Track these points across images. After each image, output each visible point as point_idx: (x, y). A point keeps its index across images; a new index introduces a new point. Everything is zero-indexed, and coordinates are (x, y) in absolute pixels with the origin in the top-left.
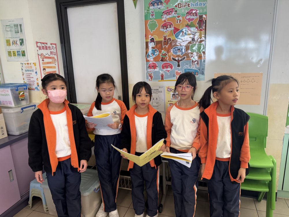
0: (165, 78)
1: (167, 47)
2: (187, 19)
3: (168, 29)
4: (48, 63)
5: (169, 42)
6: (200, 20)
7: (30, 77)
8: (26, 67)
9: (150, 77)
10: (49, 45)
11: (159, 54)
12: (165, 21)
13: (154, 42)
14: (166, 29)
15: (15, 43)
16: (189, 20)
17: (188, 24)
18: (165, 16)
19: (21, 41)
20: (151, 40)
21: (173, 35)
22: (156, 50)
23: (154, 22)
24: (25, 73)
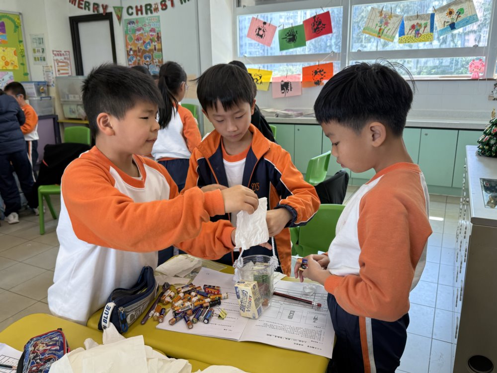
4: (62, 66)
7: (48, 77)
8: (46, 69)
10: (63, 52)
12: (137, 36)
18: (137, 32)
24: (45, 73)
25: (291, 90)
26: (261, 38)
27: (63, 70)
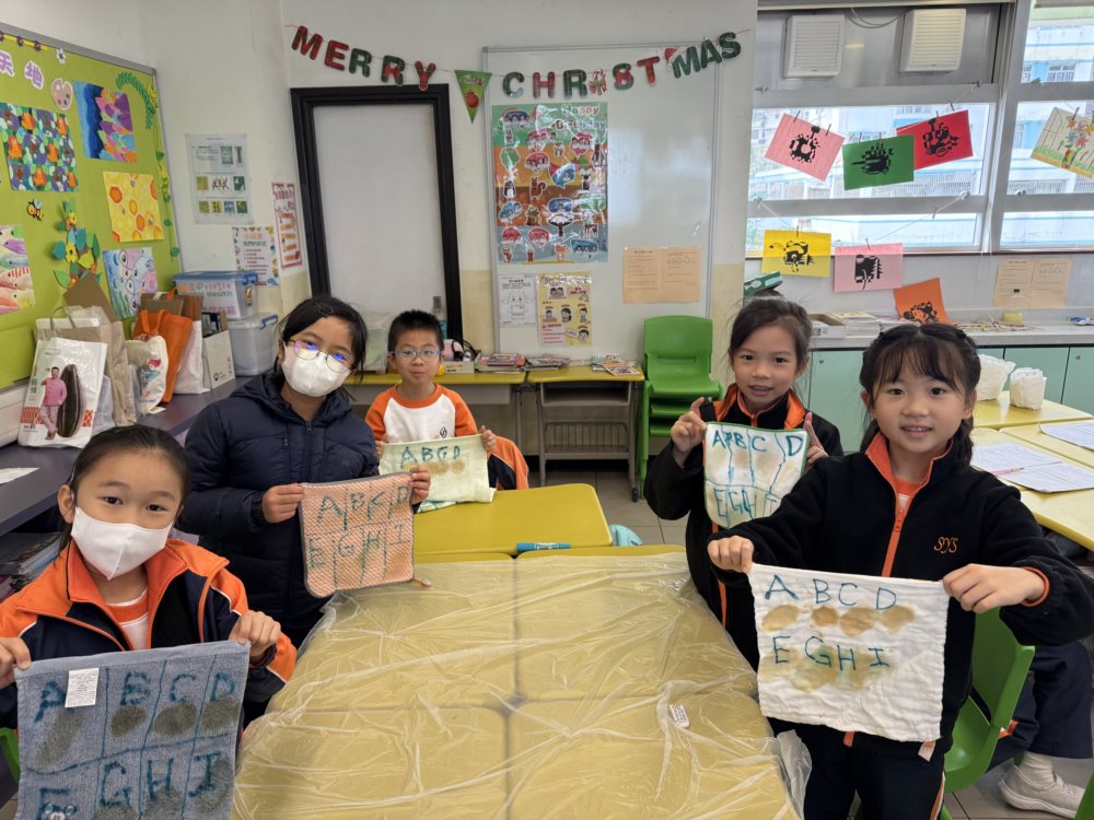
2: (574, 150)
3: (538, 166)
4: (287, 227)
5: (542, 190)
6: (596, 153)
7: (256, 258)
8: (246, 236)
9: (505, 256)
12: (534, 150)
13: (513, 188)
14: (536, 165)
15: (219, 184)
16: (578, 151)
17: (575, 159)
18: (533, 141)
19: (237, 182)
21: (549, 177)
22: (517, 204)
23: (512, 152)
24: (243, 248)
25: (878, 277)
26: (806, 160)
27: (289, 236)
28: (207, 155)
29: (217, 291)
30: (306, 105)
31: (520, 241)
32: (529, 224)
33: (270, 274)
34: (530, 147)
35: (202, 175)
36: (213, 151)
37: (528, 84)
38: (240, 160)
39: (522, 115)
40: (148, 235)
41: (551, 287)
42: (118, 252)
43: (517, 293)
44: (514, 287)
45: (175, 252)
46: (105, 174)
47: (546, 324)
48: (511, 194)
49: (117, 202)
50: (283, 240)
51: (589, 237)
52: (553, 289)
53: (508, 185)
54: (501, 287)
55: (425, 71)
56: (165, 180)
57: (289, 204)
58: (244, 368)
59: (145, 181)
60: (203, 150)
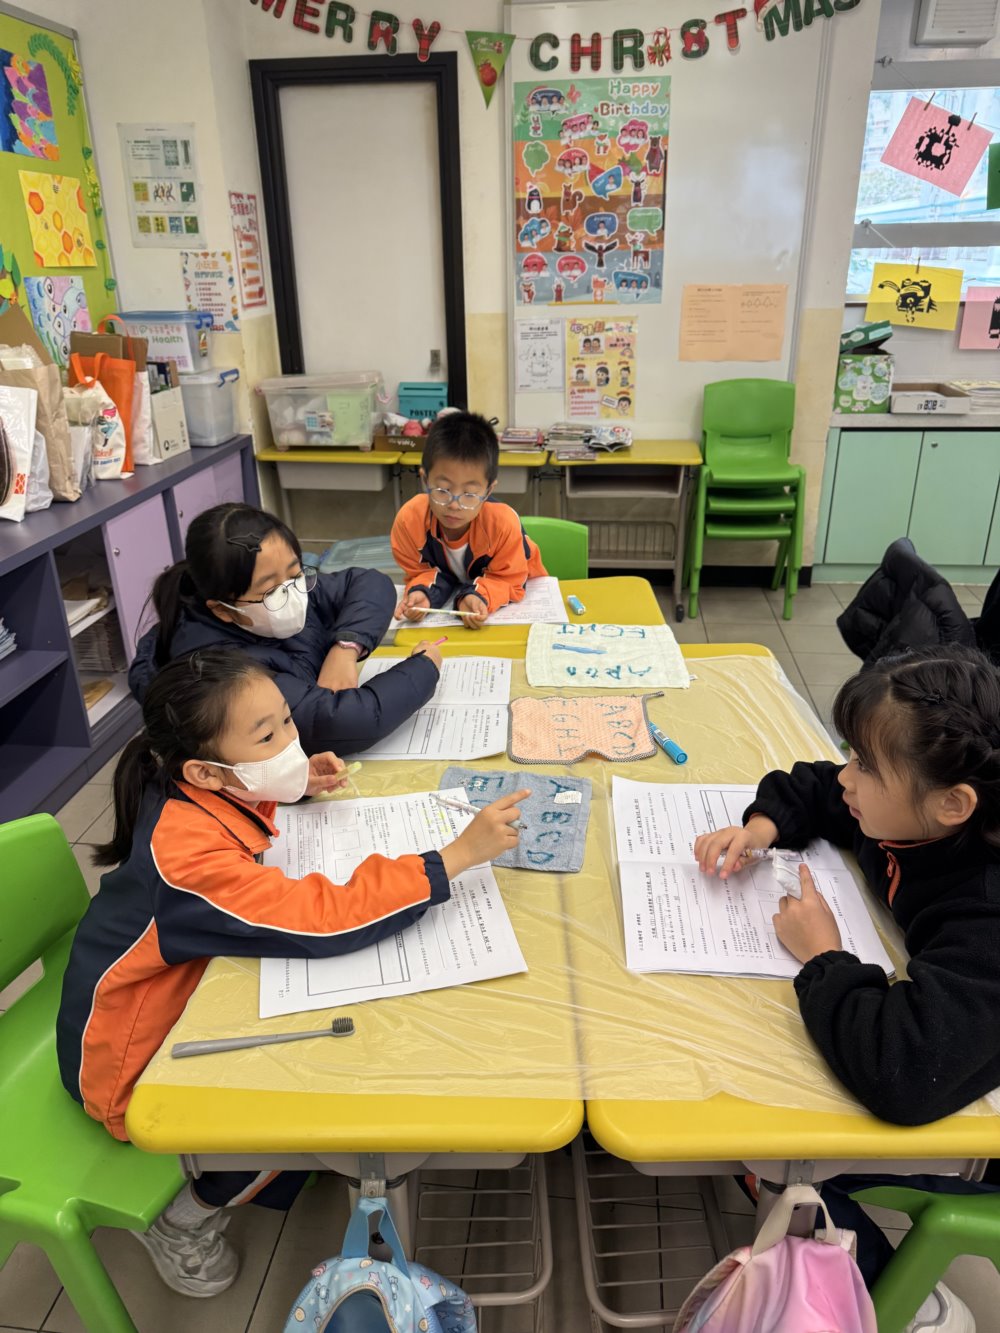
0: (566, 297)
1: (572, 213)
2: (623, 146)
3: (574, 168)
4: (247, 253)
5: (578, 202)
6: (651, 149)
7: (210, 294)
8: (198, 264)
9: (526, 295)
11: (551, 233)
12: (568, 147)
13: (539, 200)
14: (571, 167)
15: (162, 193)
16: (628, 147)
17: (624, 158)
18: (568, 133)
19: (184, 190)
20: (531, 194)
21: (587, 184)
22: (543, 221)
23: (540, 148)
24: (194, 280)
26: (937, 167)
27: (251, 266)
28: (145, 152)
29: (164, 335)
30: (269, 85)
31: (544, 274)
32: (559, 249)
33: (228, 317)
34: (564, 142)
35: (140, 180)
36: (154, 148)
37: (564, 53)
38: (187, 159)
39: (554, 96)
40: (77, 259)
41: (583, 338)
42: (41, 279)
43: (539, 345)
44: (536, 336)
45: (111, 285)
46: (21, 173)
47: (576, 389)
48: (536, 207)
49: (38, 212)
50: (244, 271)
51: (637, 267)
52: (587, 341)
53: (534, 195)
54: (518, 337)
55: (426, 33)
56: (95, 186)
57: (251, 222)
58: (201, 437)
59: (70, 185)
60: (138, 145)
